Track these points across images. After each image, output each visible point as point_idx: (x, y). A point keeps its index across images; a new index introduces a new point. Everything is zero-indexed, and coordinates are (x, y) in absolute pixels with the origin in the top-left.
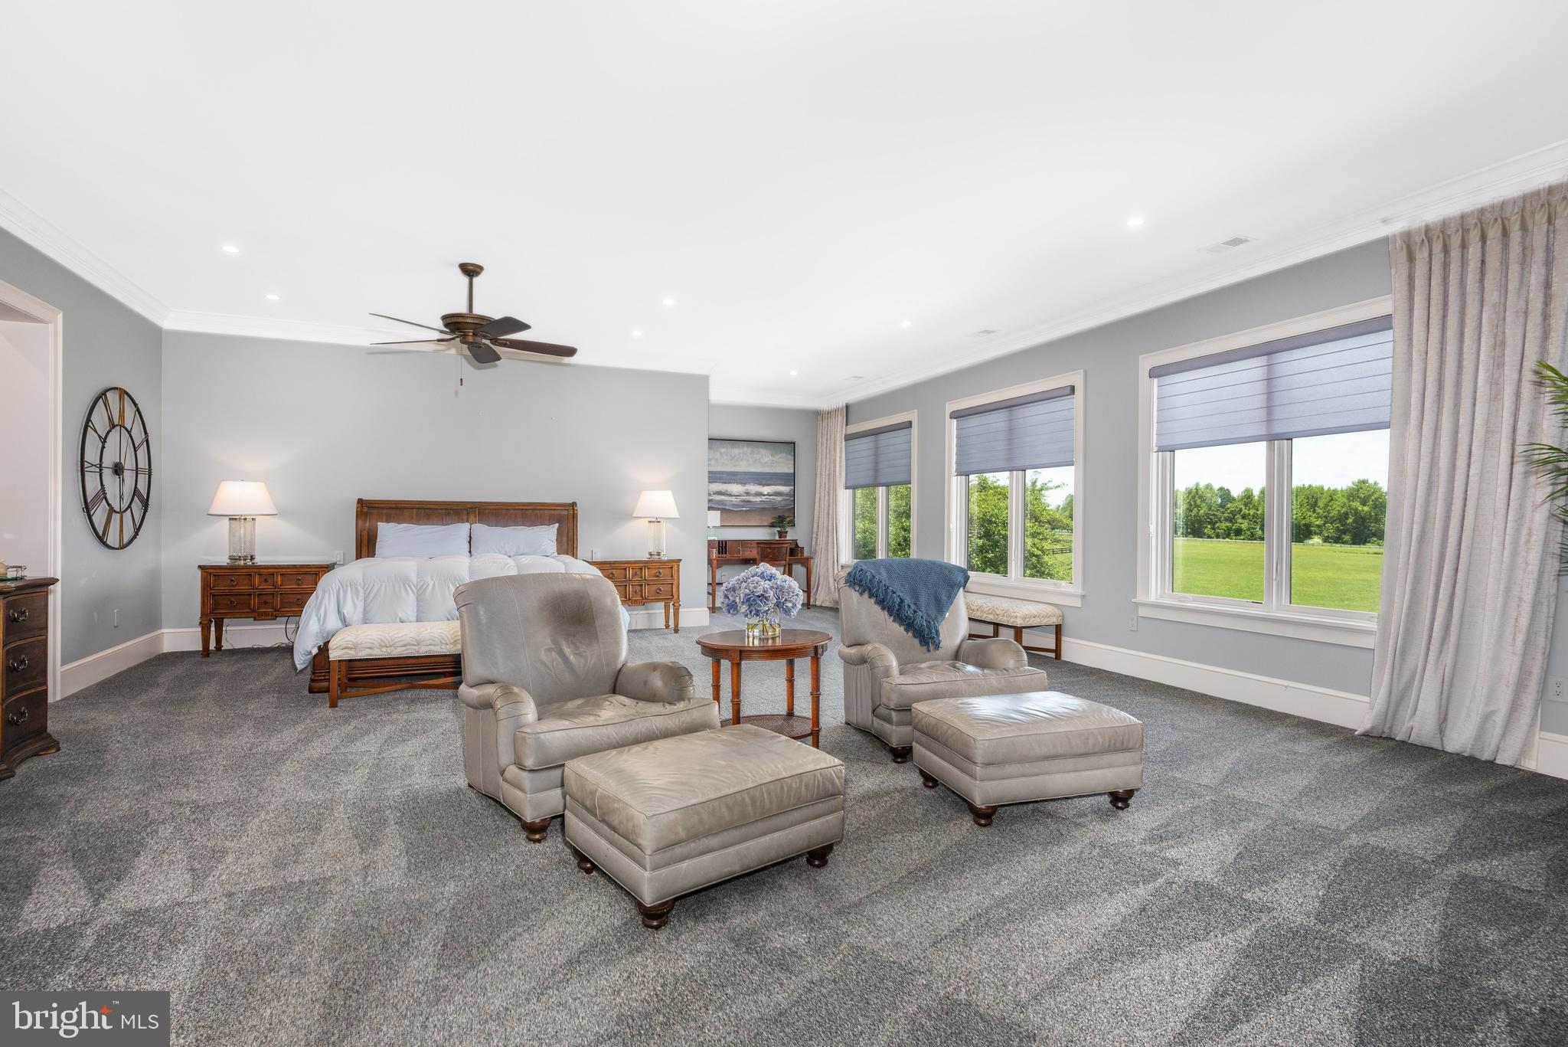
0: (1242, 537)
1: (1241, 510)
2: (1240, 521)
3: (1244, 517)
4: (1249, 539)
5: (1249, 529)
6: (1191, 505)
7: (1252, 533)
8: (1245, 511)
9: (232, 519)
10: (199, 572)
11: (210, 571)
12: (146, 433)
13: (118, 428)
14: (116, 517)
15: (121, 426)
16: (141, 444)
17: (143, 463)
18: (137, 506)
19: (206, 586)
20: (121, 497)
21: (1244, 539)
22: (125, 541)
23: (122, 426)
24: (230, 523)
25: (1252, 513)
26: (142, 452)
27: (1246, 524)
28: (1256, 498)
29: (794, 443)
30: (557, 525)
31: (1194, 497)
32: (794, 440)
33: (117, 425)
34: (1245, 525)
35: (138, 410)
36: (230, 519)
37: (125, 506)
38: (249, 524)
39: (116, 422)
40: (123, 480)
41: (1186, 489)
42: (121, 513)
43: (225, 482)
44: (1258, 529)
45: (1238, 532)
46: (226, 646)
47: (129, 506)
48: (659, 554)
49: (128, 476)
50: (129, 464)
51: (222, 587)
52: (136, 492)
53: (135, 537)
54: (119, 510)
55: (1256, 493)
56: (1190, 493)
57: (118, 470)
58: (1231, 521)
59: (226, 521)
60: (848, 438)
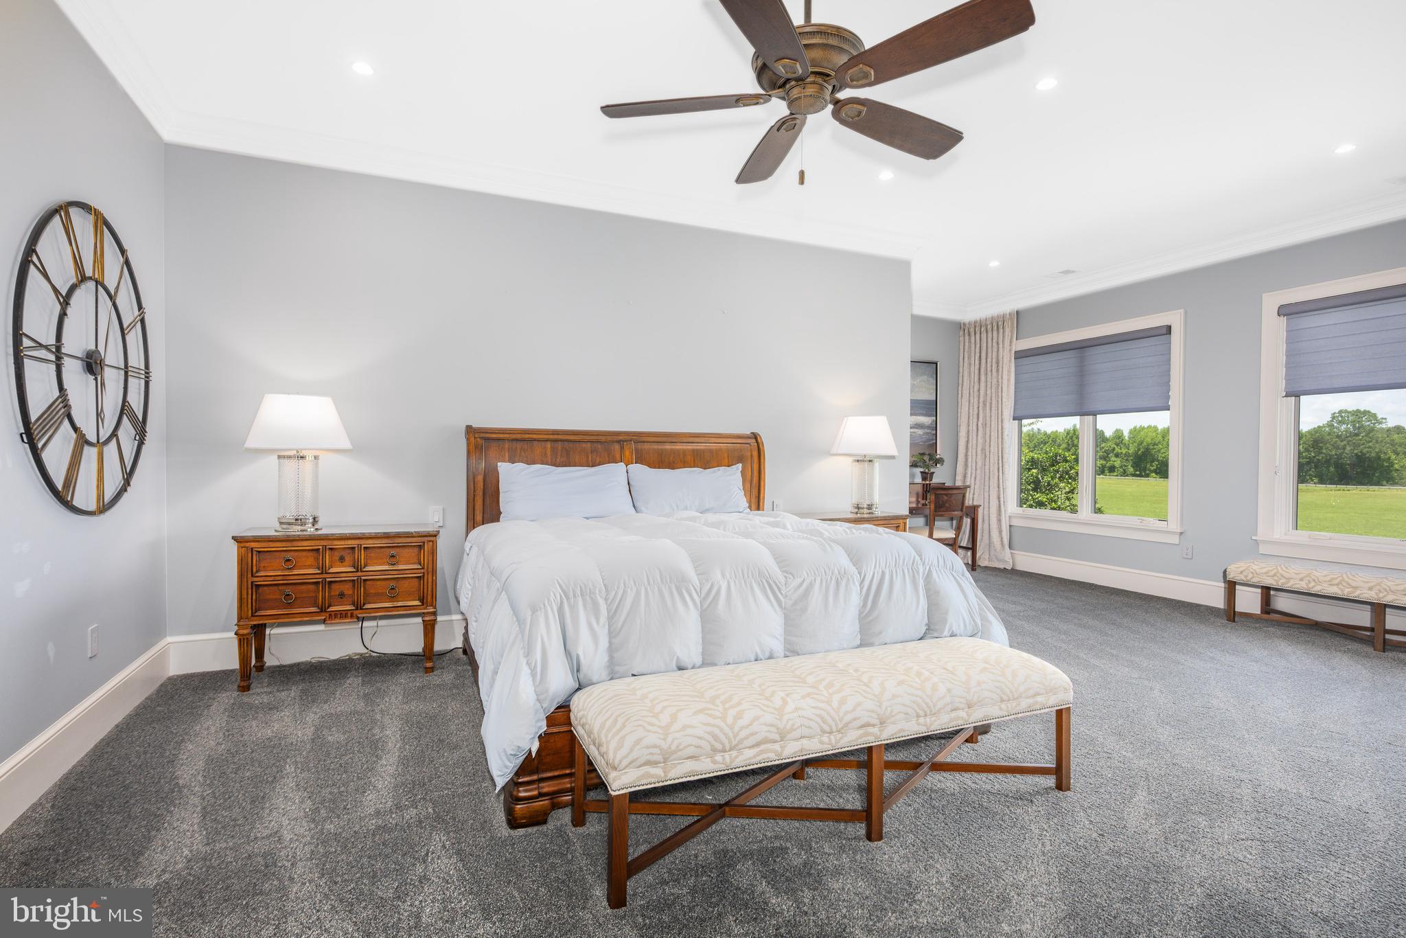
0: (1115, 474)
1: (1114, 449)
2: (1113, 459)
3: (1117, 456)
4: (1122, 476)
5: (1121, 467)
6: (1069, 445)
7: (1124, 470)
8: (1117, 450)
9: (284, 457)
10: (234, 547)
11: (253, 545)
12: (140, 307)
13: (91, 285)
14: (90, 454)
15: (97, 282)
16: (132, 325)
17: (136, 360)
18: (127, 432)
19: (246, 571)
20: (99, 415)
21: (1117, 476)
22: (108, 497)
23: (99, 283)
24: (280, 464)
25: (1124, 452)
26: (134, 338)
27: (1119, 462)
28: (1126, 438)
29: (937, 364)
30: (740, 465)
31: (1071, 438)
32: (935, 360)
33: (90, 278)
34: (1117, 463)
35: (127, 262)
36: (279, 457)
37: (105, 433)
38: (307, 465)
39: (89, 273)
40: (103, 384)
41: (1065, 430)
42: (101, 444)
43: (270, 395)
44: (1129, 467)
45: (1112, 469)
46: (270, 661)
47: (114, 434)
48: (870, 507)
49: (112, 378)
50: (112, 356)
51: (271, 572)
52: (125, 408)
53: (124, 489)
54: (94, 440)
55: (1126, 434)
56: (1068, 434)
57: (93, 364)
58: (1105, 459)
59: (273, 458)
60: (1020, 355)
